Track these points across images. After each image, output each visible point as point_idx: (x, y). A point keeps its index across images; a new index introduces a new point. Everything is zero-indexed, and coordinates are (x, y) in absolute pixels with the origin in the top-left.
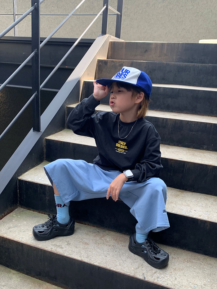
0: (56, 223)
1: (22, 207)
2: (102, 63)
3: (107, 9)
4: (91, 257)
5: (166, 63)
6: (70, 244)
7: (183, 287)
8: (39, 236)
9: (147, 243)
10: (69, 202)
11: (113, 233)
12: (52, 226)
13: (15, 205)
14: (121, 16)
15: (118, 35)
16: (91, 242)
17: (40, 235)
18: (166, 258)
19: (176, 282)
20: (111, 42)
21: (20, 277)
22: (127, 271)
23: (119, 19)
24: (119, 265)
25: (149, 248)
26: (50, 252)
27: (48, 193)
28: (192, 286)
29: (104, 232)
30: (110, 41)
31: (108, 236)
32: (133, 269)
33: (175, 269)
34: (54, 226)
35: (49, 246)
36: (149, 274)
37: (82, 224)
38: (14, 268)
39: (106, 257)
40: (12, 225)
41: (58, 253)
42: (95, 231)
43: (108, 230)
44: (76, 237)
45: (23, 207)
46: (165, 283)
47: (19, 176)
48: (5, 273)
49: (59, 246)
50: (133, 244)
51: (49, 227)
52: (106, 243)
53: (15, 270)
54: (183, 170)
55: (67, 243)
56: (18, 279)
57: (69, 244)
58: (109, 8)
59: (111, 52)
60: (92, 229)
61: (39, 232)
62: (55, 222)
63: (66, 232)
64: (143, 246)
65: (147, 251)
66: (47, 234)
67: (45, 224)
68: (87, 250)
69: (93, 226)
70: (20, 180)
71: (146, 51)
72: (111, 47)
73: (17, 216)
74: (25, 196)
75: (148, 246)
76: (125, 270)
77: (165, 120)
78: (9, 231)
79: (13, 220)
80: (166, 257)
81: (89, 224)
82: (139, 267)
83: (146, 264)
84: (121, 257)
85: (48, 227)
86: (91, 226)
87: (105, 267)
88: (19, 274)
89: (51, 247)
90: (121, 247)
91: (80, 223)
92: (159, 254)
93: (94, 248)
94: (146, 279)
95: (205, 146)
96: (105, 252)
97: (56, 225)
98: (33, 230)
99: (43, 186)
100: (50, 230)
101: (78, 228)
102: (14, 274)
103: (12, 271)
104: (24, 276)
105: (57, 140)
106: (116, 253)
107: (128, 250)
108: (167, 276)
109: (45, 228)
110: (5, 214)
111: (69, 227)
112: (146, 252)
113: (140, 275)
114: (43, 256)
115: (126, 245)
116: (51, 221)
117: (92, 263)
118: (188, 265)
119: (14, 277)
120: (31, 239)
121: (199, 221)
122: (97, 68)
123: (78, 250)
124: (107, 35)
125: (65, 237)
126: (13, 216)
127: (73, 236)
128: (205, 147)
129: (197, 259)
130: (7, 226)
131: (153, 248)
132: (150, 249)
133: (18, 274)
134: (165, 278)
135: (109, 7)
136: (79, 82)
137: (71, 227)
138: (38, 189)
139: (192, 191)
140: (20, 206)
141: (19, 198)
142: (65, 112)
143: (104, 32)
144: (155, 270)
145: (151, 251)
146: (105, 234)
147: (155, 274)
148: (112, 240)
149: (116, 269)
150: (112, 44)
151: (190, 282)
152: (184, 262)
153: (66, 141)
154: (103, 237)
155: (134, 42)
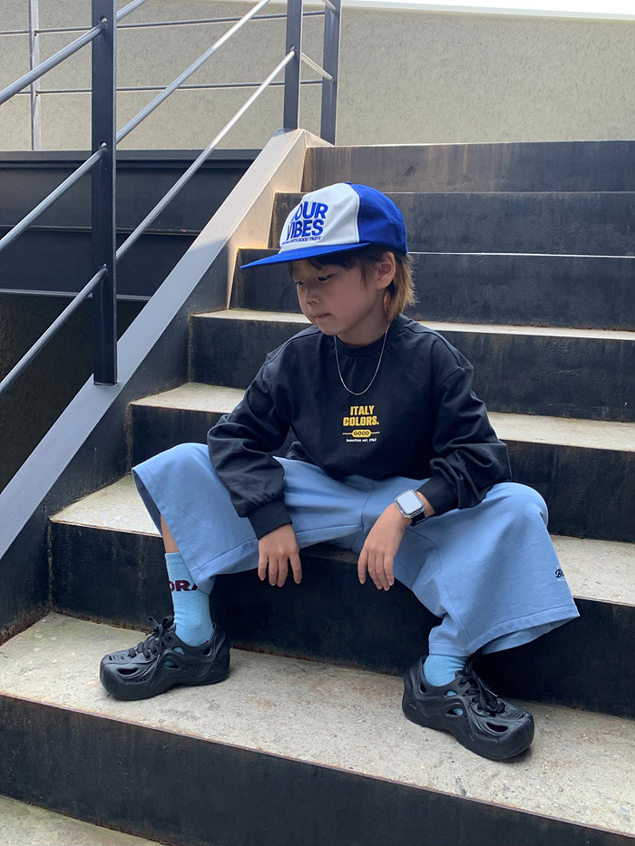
0: (172, 644)
1: (61, 613)
2: (288, 204)
3: (296, 59)
4: (288, 739)
5: (472, 195)
6: (219, 706)
7: (588, 812)
8: (119, 685)
9: (462, 683)
10: (211, 578)
11: (350, 673)
12: (163, 651)
13: (40, 605)
14: (335, 84)
15: (328, 134)
16: (286, 699)
17: (125, 680)
18: (527, 722)
19: (563, 800)
20: (312, 149)
21: (59, 826)
22: (405, 774)
23: (329, 91)
24: (378, 757)
25: (471, 698)
26: (156, 731)
27: (143, 559)
28: (617, 807)
29: (320, 670)
30: (307, 146)
31: (335, 679)
32: (422, 767)
33: (556, 764)
34: (167, 651)
35: (153, 714)
36: (475, 779)
37: (252, 650)
38: (38, 800)
39: (335, 739)
40: (31, 662)
41: (183, 734)
42: (293, 669)
43: (335, 664)
44: (236, 687)
45: (64, 612)
46: (530, 803)
47: (53, 513)
48: (9, 816)
49: (184, 714)
50: (419, 695)
51: (152, 657)
52: (332, 701)
53: (41, 807)
54: (550, 473)
55: (209, 705)
56: (51, 834)
57: (214, 707)
58: (301, 58)
59: (312, 177)
60: (285, 663)
61: (122, 671)
62: (170, 638)
63: (205, 672)
64: (451, 694)
65: (462, 707)
66: (145, 678)
67: (140, 649)
68: (273, 721)
69: (286, 656)
70: (56, 525)
71: (411, 169)
72: (313, 165)
73: (46, 636)
74: (70, 574)
75: (467, 692)
76: (401, 773)
77: (482, 340)
78: (22, 678)
79: (36, 650)
80: (523, 720)
81: (274, 648)
82: (441, 763)
83: (462, 751)
84: (384, 737)
85: (148, 657)
86: (280, 656)
87: (334, 765)
88: (54, 818)
89: (160, 716)
90: (379, 710)
91: (244, 649)
92: (502, 715)
93: (295, 715)
94: (469, 795)
95: (603, 408)
96: (329, 725)
97: (173, 648)
98: (102, 666)
99: (127, 540)
100: (155, 665)
101: (240, 664)
102: (37, 818)
103: (30, 808)
104: (73, 823)
105: (168, 406)
106: (366, 726)
107: (403, 718)
108: (532, 782)
109: (140, 658)
110: (11, 633)
111: (212, 654)
112: (460, 712)
113: (447, 784)
114: (133, 747)
115: (394, 701)
116: (157, 639)
117: (293, 756)
118: (594, 749)
119: (39, 826)
120: (96, 699)
121: (615, 610)
122: (275, 218)
123: (244, 721)
124: (299, 131)
125: (201, 688)
126: (33, 638)
127: (226, 684)
128: (605, 410)
129: (619, 733)
130: (15, 665)
131: (481, 698)
132: (473, 700)
133: (52, 817)
134: (529, 789)
135: (303, 57)
136: (224, 252)
137: (221, 656)
138: (114, 550)
139: (582, 534)
140: (56, 609)
141: (52, 583)
142: (187, 333)
143: (290, 124)
144: (491, 767)
145: (475, 707)
146: (326, 675)
147: (496, 780)
148: (350, 690)
149: (369, 769)
150: (312, 154)
151: (609, 798)
152: (579, 743)
153: (194, 409)
154: (320, 683)
155: (376, 147)
